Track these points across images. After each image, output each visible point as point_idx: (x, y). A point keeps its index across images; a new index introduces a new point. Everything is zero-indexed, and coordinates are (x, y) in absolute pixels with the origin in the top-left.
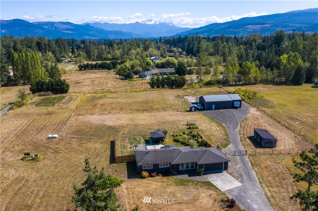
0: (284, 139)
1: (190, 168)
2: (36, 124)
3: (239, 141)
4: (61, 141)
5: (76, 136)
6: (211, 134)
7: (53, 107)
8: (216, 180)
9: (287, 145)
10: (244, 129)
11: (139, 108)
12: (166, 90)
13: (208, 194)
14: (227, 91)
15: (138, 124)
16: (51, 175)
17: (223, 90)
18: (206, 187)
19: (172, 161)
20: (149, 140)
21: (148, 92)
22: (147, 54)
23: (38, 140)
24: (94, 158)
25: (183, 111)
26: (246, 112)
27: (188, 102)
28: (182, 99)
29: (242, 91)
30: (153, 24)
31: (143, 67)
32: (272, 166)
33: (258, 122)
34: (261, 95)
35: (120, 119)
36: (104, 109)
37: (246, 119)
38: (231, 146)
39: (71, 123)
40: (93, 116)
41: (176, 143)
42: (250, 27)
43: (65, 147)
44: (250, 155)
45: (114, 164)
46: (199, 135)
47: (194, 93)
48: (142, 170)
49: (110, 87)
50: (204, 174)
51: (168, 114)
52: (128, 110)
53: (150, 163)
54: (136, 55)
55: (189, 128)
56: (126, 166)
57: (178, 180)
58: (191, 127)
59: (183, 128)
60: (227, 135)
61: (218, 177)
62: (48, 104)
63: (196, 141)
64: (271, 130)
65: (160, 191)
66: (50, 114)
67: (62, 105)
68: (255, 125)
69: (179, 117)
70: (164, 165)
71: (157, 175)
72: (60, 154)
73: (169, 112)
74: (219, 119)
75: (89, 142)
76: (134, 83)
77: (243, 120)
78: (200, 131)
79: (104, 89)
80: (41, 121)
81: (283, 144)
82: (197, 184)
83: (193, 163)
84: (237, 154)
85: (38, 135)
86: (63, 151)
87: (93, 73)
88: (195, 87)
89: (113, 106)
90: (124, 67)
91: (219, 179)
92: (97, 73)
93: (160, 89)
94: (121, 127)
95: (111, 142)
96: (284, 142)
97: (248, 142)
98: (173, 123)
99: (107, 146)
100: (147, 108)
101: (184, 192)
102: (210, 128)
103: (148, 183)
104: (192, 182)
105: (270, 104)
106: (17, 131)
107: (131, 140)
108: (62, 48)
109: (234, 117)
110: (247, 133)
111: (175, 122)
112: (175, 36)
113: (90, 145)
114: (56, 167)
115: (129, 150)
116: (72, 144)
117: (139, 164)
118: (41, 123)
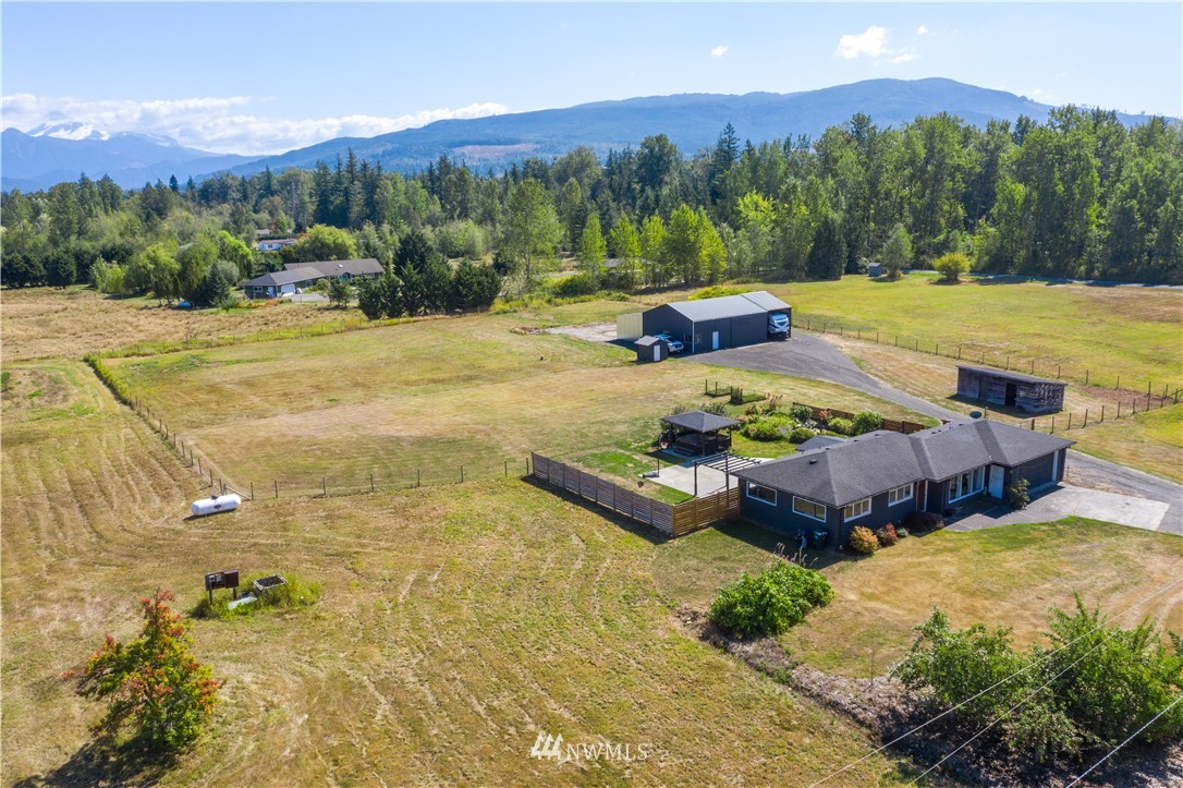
1: (971, 493)
3: (945, 409)
4: (283, 514)
5: (322, 491)
8: (1084, 509)
18: (1097, 531)
21: (374, 333)
28: (549, 336)
30: (86, 140)
35: (418, 413)
36: (285, 394)
39: (209, 455)
40: (272, 419)
42: (470, 152)
43: (344, 531)
45: (675, 542)
46: (817, 409)
47: (557, 319)
50: (1033, 498)
53: (864, 490)
55: (735, 403)
69: (637, 380)
70: (900, 492)
71: (897, 531)
72: (367, 560)
73: (573, 371)
75: (425, 496)
77: (859, 364)
82: (1058, 532)
86: (361, 545)
89: (307, 381)
90: (152, 266)
91: (1087, 503)
93: (412, 319)
94: (472, 433)
101: (1065, 559)
110: (926, 389)
113: (450, 506)
116: (351, 516)
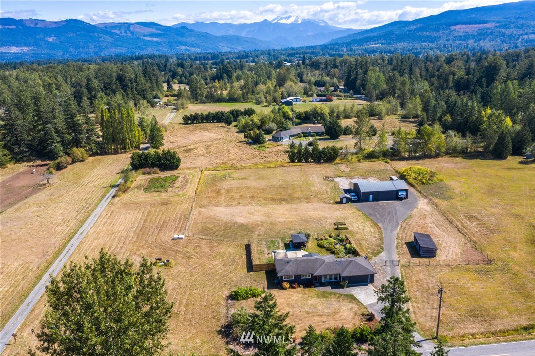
0: (450, 246)
1: (333, 280)
2: (154, 218)
3: (395, 248)
4: (189, 243)
5: (204, 237)
6: (363, 238)
7: (166, 193)
8: (359, 294)
9: (450, 254)
10: (404, 232)
11: (276, 197)
12: (311, 166)
13: (350, 307)
14: (395, 170)
15: (276, 222)
16: (189, 283)
17: (389, 166)
18: (349, 301)
19: (315, 272)
20: (288, 244)
21: (287, 169)
22: (282, 92)
23: (163, 241)
24: (230, 265)
25: (331, 202)
26: (414, 205)
27: (339, 188)
28: (331, 182)
29: (414, 172)
30: (292, 23)
31: (278, 123)
32: (424, 280)
33: (424, 222)
34: (440, 177)
35: (252, 214)
36: (232, 198)
37: (411, 217)
38: (383, 254)
39: (194, 219)
40: (219, 208)
41: (320, 249)
42: (459, 29)
43: (195, 251)
44: (403, 266)
45: (252, 273)
46: (347, 239)
47: (350, 171)
48: (283, 281)
49: (234, 159)
50: (348, 287)
51: (312, 207)
52: (261, 199)
53: (291, 273)
54: (266, 93)
55: (337, 229)
56: (265, 275)
57: (320, 293)
58: (339, 227)
59: (329, 229)
60: (381, 239)
61: (362, 291)
62: (160, 189)
63: (344, 247)
64: (437, 234)
65: (302, 303)
66: (165, 203)
67: (177, 190)
68: (419, 227)
69: (325, 212)
70: (306, 276)
71: (299, 285)
72: (192, 260)
73: (313, 203)
74: (376, 216)
75: (221, 244)
76: (266, 152)
77: (406, 219)
78: (350, 233)
79: (226, 163)
80: (158, 215)
81: (446, 253)
82: (339, 297)
83: (337, 275)
84: (387, 264)
85: (160, 234)
86: (194, 256)
87: (206, 130)
88: (351, 162)
89: (242, 192)
90: (251, 123)
91: (364, 292)
92: (211, 130)
93: (302, 164)
94: (255, 225)
95: (246, 245)
96: (448, 250)
97: (405, 250)
98: (318, 220)
99: (242, 250)
100: (285, 197)
101: (325, 305)
102: (363, 230)
103: (289, 295)
104: (335, 295)
105: (449, 194)
106: (135, 229)
107: (269, 243)
108: (154, 81)
109: (396, 213)
110: (406, 237)
111: (320, 219)
112: (328, 45)
113: (222, 249)
114: (192, 275)
115: (267, 256)
116: (201, 247)
117: (280, 275)
118: (159, 217)
